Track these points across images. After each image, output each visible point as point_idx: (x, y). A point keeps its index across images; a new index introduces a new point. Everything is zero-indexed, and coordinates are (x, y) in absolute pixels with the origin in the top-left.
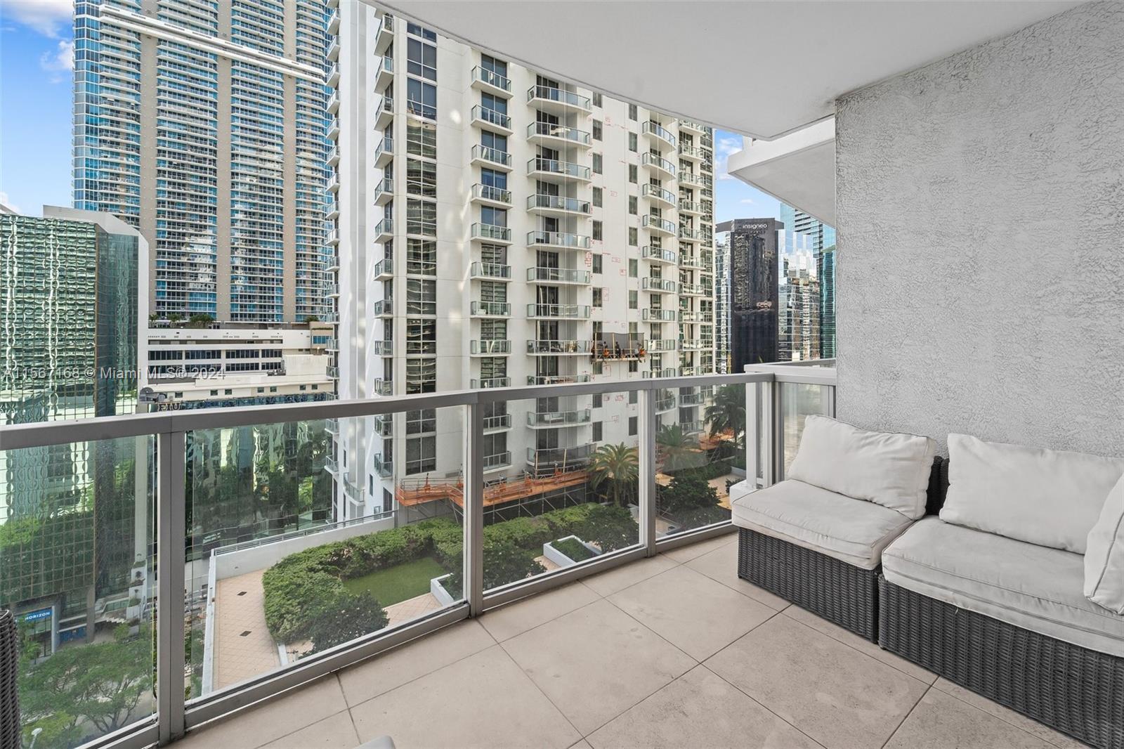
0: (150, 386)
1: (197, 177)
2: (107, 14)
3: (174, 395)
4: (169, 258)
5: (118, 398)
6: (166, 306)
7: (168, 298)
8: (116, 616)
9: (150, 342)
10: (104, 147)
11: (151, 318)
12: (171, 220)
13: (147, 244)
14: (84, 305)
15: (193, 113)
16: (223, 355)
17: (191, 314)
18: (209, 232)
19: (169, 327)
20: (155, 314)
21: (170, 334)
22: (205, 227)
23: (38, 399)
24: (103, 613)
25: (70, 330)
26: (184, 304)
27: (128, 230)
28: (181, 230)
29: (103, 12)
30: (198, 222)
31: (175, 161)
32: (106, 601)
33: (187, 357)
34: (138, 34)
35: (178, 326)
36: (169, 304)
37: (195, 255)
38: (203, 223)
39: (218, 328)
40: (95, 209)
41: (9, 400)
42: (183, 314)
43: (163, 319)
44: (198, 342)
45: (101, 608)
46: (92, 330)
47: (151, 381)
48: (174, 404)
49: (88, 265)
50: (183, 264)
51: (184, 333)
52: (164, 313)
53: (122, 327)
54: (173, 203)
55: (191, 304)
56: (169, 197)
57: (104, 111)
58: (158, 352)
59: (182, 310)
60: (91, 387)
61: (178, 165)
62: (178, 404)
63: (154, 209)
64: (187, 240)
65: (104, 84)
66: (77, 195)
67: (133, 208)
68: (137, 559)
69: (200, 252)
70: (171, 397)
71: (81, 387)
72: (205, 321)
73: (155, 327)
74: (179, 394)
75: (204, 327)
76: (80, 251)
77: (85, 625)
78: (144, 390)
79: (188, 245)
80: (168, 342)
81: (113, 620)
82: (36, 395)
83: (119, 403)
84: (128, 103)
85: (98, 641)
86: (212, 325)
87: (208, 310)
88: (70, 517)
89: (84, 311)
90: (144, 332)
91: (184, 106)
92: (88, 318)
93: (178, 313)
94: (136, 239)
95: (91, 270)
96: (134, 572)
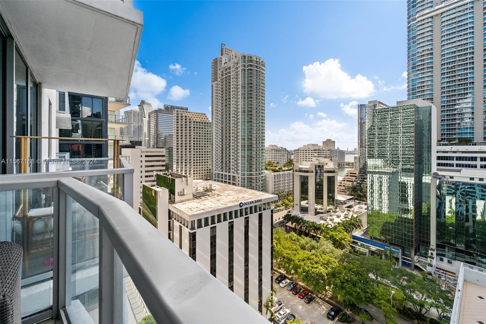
0: (438, 172)
1: (462, 69)
2: (419, 17)
3: (449, 177)
4: (447, 113)
5: (424, 176)
6: (446, 135)
7: (447, 132)
8: (423, 266)
9: (437, 152)
10: (418, 72)
11: (439, 141)
12: (448, 94)
13: (436, 108)
14: (410, 137)
15: (460, 38)
16: (479, 160)
17: (459, 139)
18: (469, 95)
19: (447, 145)
20: (440, 139)
21: (447, 148)
22: (467, 94)
23: (395, 172)
24: (417, 262)
25: (409, 147)
26: (455, 134)
27: (427, 103)
28: (453, 98)
29: (417, 17)
30: (463, 92)
31: (450, 66)
32: (419, 258)
33: (457, 160)
34: (432, 17)
35: (452, 144)
37: (462, 109)
38: (466, 92)
39: (475, 145)
40: (415, 98)
41: (387, 171)
42: (455, 138)
43: (444, 141)
44: (463, 152)
45: (417, 260)
46: (413, 147)
47: (438, 170)
48: (449, 182)
49: (411, 121)
50: (455, 114)
51: (455, 148)
52: (444, 139)
53: (425, 145)
54: (449, 86)
55: (459, 133)
56: (447, 84)
57: (418, 57)
58: (442, 157)
60: (412, 170)
61: (452, 67)
62: (451, 182)
63: (440, 92)
64: (458, 102)
65: (418, 46)
66: (409, 95)
67: (430, 94)
68: (431, 247)
69: (465, 107)
70: (448, 178)
71: (409, 169)
72: (467, 141)
73: (440, 145)
74: (452, 177)
75: (467, 145)
76: (408, 116)
77: (411, 263)
78: (434, 173)
79: (457, 104)
80: (447, 152)
81: (421, 268)
82: (394, 171)
84: (428, 50)
85: (415, 272)
86: (472, 144)
87: (468, 136)
88: (405, 218)
89: (410, 140)
90: (435, 148)
91: (455, 37)
92: (411, 142)
93: (452, 138)
94: (430, 107)
95: (412, 123)
96: (430, 252)
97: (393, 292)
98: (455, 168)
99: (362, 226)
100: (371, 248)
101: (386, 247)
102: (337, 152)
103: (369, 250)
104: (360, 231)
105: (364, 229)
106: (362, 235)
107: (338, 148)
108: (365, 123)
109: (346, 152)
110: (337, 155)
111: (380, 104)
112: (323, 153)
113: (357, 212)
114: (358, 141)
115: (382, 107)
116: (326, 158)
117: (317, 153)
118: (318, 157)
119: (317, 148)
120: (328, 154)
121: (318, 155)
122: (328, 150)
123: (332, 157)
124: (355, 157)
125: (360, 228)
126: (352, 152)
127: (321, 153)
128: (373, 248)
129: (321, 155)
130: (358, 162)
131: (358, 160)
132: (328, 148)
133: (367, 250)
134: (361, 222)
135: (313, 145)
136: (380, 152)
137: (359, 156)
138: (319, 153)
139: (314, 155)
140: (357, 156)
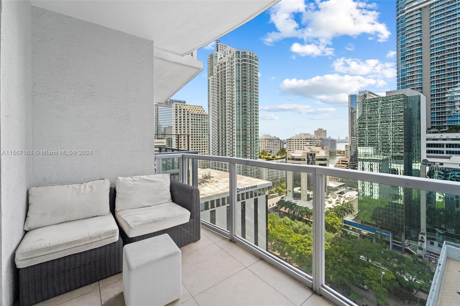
0: (427, 159)
1: (451, 59)
2: (407, 9)
3: (438, 164)
4: (437, 101)
5: (414, 162)
6: (436, 123)
7: (437, 120)
8: (413, 249)
9: (427, 140)
10: (408, 63)
11: (428, 129)
12: (437, 84)
13: (425, 97)
14: (399, 125)
15: (449, 29)
17: (449, 126)
18: (459, 84)
19: (437, 133)
20: (431, 127)
21: (437, 136)
22: (457, 82)
24: (408, 246)
25: (398, 135)
26: (445, 122)
27: (416, 93)
28: (443, 87)
30: (452, 81)
31: (439, 56)
32: (409, 242)
33: (447, 147)
34: (420, 9)
35: (442, 132)
36: (437, 122)
37: (452, 97)
38: (455, 80)
40: (405, 88)
42: (445, 126)
43: (434, 129)
44: (453, 139)
45: (407, 244)
46: (403, 135)
47: (427, 157)
48: (438, 168)
49: (401, 111)
50: (445, 103)
51: (445, 136)
52: (434, 127)
53: (415, 133)
54: (438, 76)
55: (449, 121)
56: (436, 73)
57: (407, 48)
58: (432, 144)
59: (445, 124)
60: (402, 157)
61: (441, 57)
62: (440, 168)
63: (429, 81)
64: (448, 91)
65: (407, 38)
66: (398, 85)
67: (420, 83)
68: (422, 231)
70: (437, 165)
71: (398, 156)
72: (457, 129)
73: (430, 133)
74: (442, 164)
75: (457, 132)
76: (398, 106)
77: (401, 246)
78: (424, 160)
79: (447, 93)
80: (437, 140)
81: (412, 251)
83: (413, 164)
84: (417, 40)
85: (405, 255)
88: (396, 204)
89: (399, 128)
90: (424, 135)
91: (444, 28)
92: (401, 130)
93: (442, 126)
94: (419, 96)
95: (402, 112)
96: (420, 236)
97: (383, 273)
98: (445, 155)
99: (354, 211)
100: (363, 232)
101: (377, 231)
102: (329, 140)
103: (360, 234)
104: (351, 216)
105: (355, 214)
106: (353, 220)
107: (329, 137)
108: (355, 112)
109: (337, 141)
110: (329, 143)
111: (370, 94)
112: (315, 142)
113: (348, 198)
114: (349, 130)
115: (372, 97)
116: (318, 147)
117: (309, 142)
118: (310, 145)
119: (309, 137)
120: (320, 143)
121: (310, 143)
122: (320, 139)
123: (323, 146)
124: (346, 145)
125: (352, 213)
126: (343, 141)
127: (313, 142)
128: (365, 232)
129: (313, 144)
130: (349, 150)
131: (349, 148)
132: (319, 137)
133: (358, 234)
134: (353, 208)
135: (305, 134)
136: (370, 141)
137: (350, 144)
138: (311, 141)
139: (306, 143)
140: (348, 144)
